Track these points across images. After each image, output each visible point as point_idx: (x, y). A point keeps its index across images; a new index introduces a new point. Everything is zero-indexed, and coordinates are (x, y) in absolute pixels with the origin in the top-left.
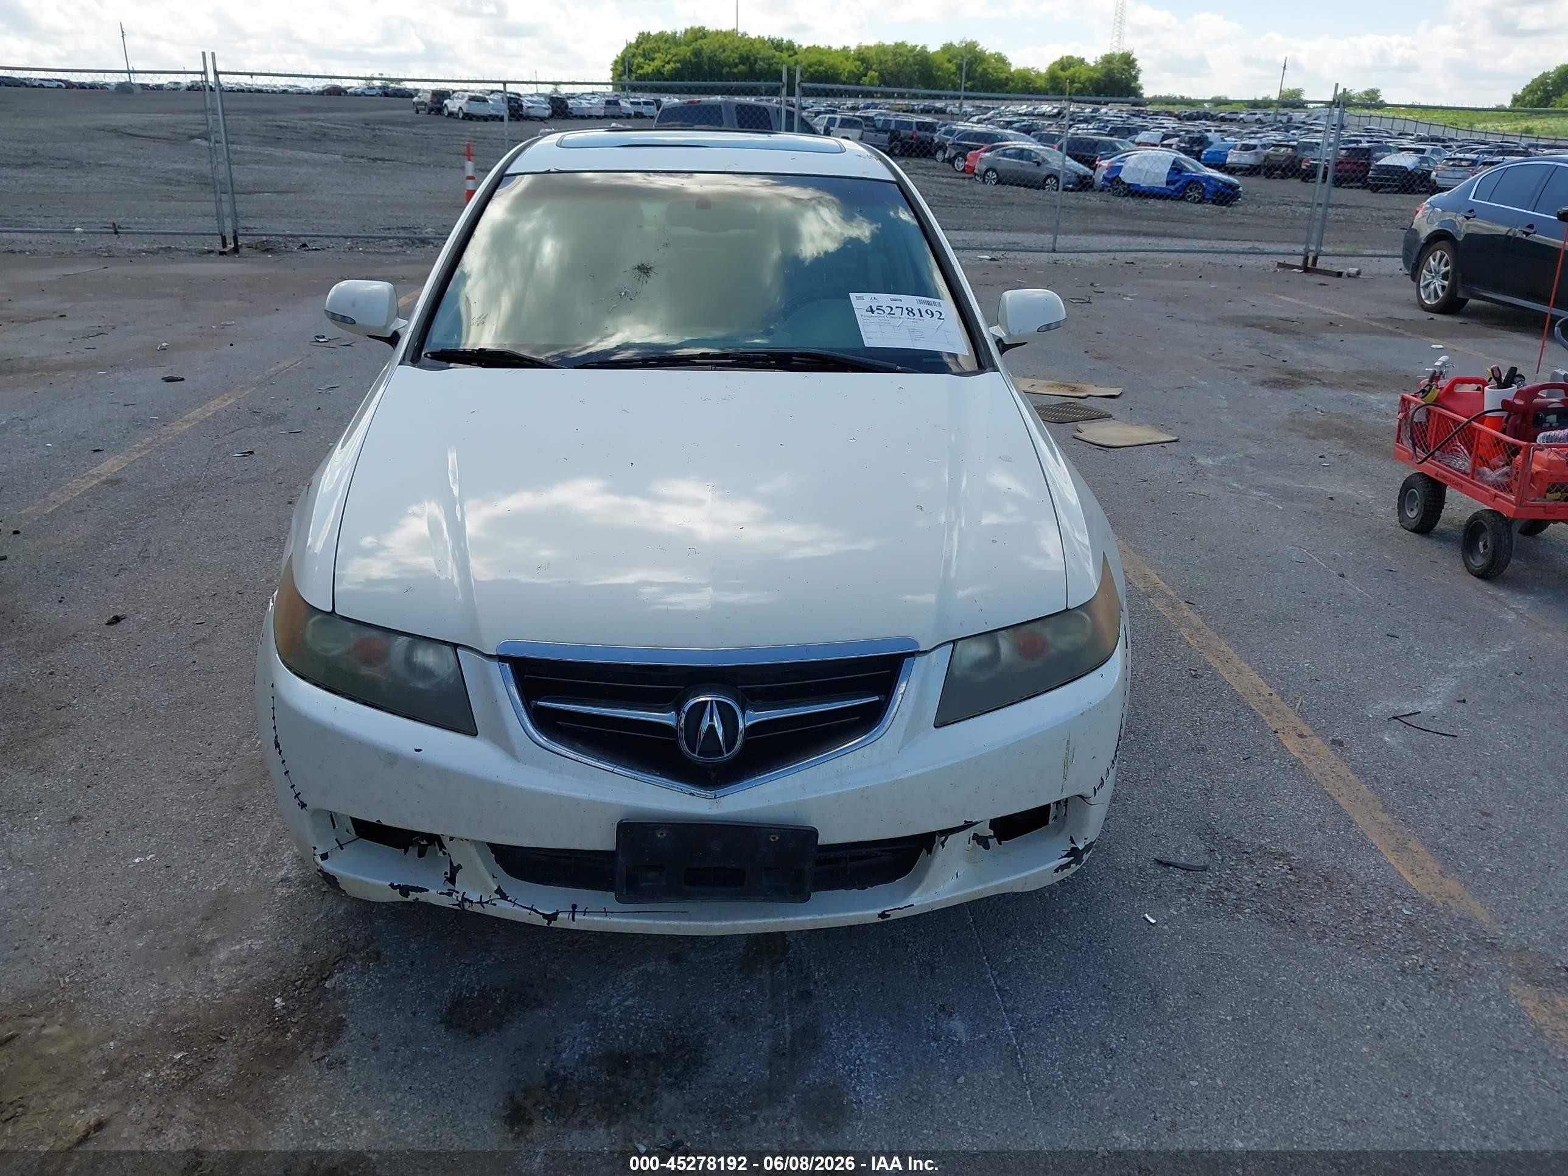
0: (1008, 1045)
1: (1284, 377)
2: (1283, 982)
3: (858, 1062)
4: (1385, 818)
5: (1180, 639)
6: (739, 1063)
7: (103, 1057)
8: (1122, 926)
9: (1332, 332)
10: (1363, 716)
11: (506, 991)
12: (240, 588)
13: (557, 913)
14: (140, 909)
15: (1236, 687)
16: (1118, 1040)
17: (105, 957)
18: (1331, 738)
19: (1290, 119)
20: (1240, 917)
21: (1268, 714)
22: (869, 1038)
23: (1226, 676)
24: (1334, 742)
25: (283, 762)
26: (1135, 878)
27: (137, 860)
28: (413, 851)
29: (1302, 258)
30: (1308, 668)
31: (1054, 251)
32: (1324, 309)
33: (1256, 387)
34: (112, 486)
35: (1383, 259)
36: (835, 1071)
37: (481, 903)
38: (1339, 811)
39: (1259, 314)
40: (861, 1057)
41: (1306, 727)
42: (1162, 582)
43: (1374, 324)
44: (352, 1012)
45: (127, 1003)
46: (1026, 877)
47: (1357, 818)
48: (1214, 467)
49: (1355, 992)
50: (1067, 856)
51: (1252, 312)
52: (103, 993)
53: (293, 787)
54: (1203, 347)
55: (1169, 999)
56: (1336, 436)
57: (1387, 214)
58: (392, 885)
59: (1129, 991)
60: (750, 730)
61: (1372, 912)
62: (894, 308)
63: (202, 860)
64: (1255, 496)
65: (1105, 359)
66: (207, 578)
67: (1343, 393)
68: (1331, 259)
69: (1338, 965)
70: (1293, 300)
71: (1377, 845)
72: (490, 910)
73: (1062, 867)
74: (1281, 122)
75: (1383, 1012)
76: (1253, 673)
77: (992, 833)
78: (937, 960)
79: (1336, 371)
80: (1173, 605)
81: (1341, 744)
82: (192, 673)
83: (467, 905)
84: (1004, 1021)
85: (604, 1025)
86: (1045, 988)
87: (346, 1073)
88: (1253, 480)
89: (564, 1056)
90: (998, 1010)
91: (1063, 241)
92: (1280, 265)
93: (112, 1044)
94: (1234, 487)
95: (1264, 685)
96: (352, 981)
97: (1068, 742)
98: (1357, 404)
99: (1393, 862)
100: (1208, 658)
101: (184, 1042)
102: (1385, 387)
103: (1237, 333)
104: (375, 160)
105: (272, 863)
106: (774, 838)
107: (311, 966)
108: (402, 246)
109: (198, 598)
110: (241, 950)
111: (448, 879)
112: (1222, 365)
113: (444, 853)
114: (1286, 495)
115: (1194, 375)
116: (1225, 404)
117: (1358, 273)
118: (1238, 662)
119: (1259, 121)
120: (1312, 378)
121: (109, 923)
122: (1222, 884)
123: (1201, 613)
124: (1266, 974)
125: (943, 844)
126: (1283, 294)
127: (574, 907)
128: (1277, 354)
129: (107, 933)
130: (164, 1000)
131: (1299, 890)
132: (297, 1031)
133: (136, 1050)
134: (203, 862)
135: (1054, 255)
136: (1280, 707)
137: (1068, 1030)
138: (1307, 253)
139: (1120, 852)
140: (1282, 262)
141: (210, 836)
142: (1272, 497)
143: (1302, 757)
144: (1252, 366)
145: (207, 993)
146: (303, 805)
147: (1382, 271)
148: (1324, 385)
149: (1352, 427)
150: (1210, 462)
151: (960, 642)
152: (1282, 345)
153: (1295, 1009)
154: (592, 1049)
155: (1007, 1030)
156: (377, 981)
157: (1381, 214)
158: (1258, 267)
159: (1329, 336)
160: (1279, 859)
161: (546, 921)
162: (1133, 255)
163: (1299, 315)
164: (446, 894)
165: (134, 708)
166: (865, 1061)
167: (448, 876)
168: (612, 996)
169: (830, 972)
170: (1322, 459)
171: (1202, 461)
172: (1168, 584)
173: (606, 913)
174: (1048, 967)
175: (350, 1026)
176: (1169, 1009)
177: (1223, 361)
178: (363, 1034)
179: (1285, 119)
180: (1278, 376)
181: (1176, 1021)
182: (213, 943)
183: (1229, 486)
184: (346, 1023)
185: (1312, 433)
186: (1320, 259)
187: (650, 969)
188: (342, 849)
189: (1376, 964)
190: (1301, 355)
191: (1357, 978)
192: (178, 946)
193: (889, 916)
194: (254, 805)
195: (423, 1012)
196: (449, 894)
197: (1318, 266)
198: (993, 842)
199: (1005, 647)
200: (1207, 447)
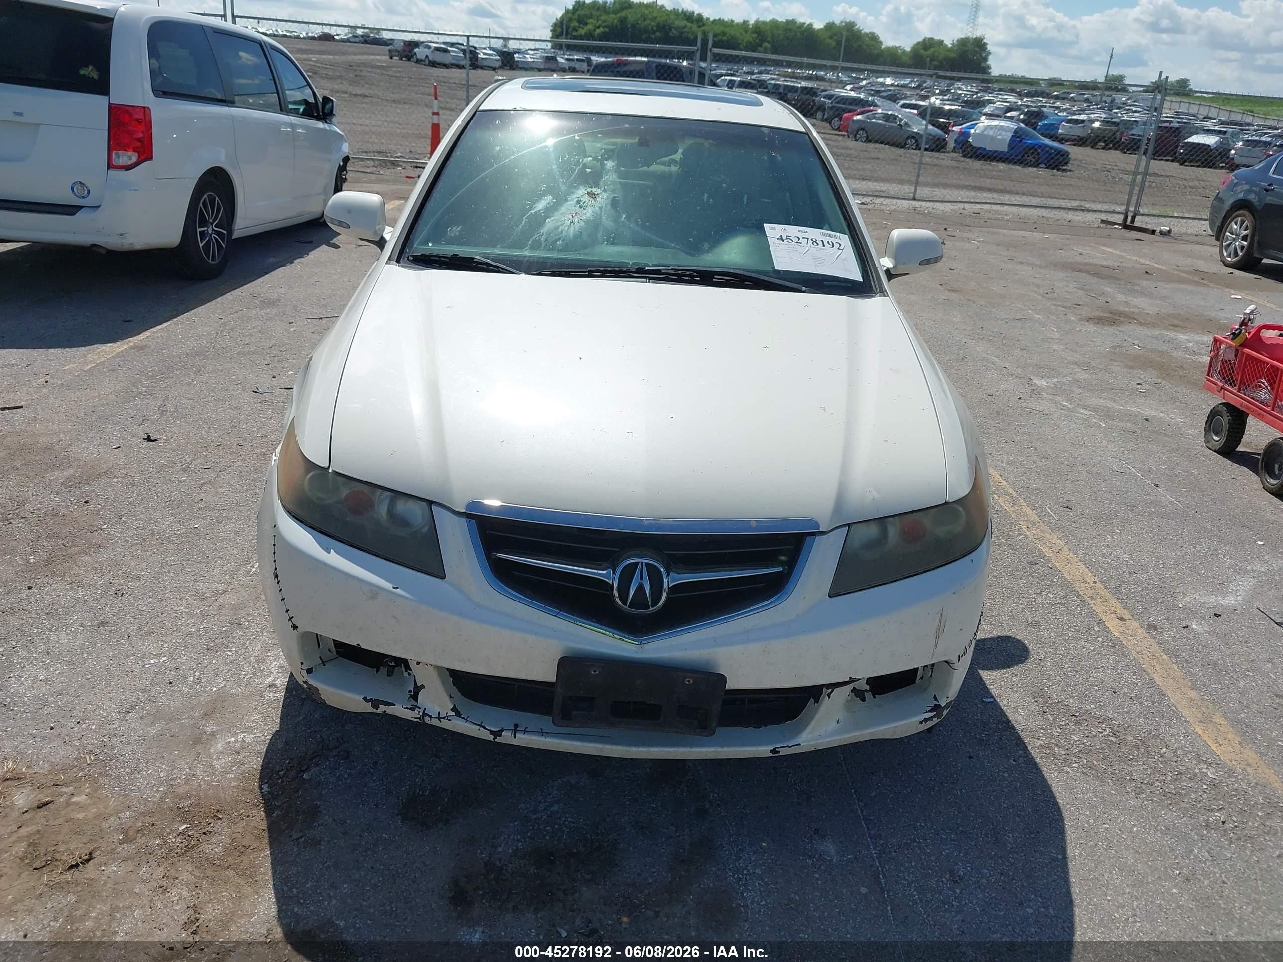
0: (872, 866)
1: (1106, 315)
2: (1106, 829)
3: (745, 872)
4: (1193, 694)
5: (1019, 530)
6: (646, 866)
7: (121, 824)
8: (969, 771)
9: (1147, 280)
10: (1174, 606)
11: (452, 792)
12: (241, 441)
13: (502, 731)
14: (154, 702)
15: (1066, 574)
16: (966, 868)
17: (124, 740)
18: (1146, 623)
19: (1113, 100)
20: (1069, 770)
21: (1092, 598)
22: (754, 853)
23: (1057, 565)
24: (1149, 626)
25: (281, 590)
26: (980, 731)
27: (152, 662)
28: (383, 670)
29: (1122, 217)
30: (1127, 562)
31: (914, 199)
32: (1141, 260)
33: (1083, 323)
34: (138, 351)
35: (1191, 221)
36: (726, 878)
37: (439, 718)
38: (1153, 684)
39: (1086, 261)
40: (748, 868)
41: (1125, 612)
42: (1004, 482)
43: (1183, 275)
44: (325, 801)
45: (141, 780)
46: (896, 727)
47: (1169, 693)
48: (1049, 387)
49: (1167, 841)
50: (930, 711)
51: (1079, 259)
52: (122, 770)
53: (287, 611)
54: (1038, 286)
55: (1009, 837)
56: (1151, 367)
57: (1191, 184)
58: (365, 698)
59: (974, 828)
60: (672, 590)
61: (1181, 774)
62: (801, 238)
63: (204, 665)
64: (1082, 413)
65: (958, 291)
66: (213, 431)
67: (1157, 332)
68: (1146, 219)
69: (1153, 818)
70: (1114, 252)
71: (1187, 716)
72: (445, 724)
73: (926, 720)
74: (1106, 102)
75: (1190, 860)
76: (1080, 563)
77: (868, 688)
78: (813, 790)
79: (1150, 313)
80: (1013, 501)
81: (1155, 628)
82: (200, 509)
83: (427, 719)
84: (869, 846)
85: (533, 826)
86: (903, 819)
87: (320, 851)
88: (1080, 400)
89: (500, 850)
90: (864, 836)
91: (923, 192)
92: (1103, 221)
93: (128, 814)
94: (1064, 406)
95: (1090, 574)
96: (326, 774)
97: (941, 616)
98: (1169, 341)
99: (1200, 732)
100: (1042, 548)
101: (186, 815)
102: (1192, 328)
103: (1067, 277)
104: (356, 95)
105: (262, 671)
106: (689, 681)
107: (292, 760)
108: (376, 167)
109: (206, 447)
110: (236, 742)
111: (412, 696)
112: (1054, 302)
113: (409, 674)
114: (1108, 415)
115: (1031, 309)
116: (1057, 335)
117: (1170, 231)
118: (1068, 553)
119: (1087, 100)
120: (1130, 317)
121: (128, 712)
122: (1053, 741)
123: (1037, 510)
124: (1092, 821)
125: (829, 695)
126: (1105, 245)
127: (516, 726)
128: (1101, 295)
129: (126, 720)
130: (172, 779)
131: (1119, 750)
132: (279, 813)
133: (148, 820)
134: (206, 667)
135: (914, 203)
136: (1103, 593)
137: (923, 857)
138: (1127, 213)
139: (968, 708)
140: (1104, 218)
141: (212, 645)
142: (1096, 416)
143: (1122, 637)
144: (1079, 305)
145: (208, 776)
146: (295, 627)
147: (1189, 231)
148: (1141, 324)
149: (1164, 361)
150: (1045, 383)
151: (854, 526)
152: (1105, 289)
153: (1116, 852)
154: (522, 846)
155: (871, 854)
156: (346, 776)
157: (1186, 183)
158: (1084, 222)
159: (1144, 283)
160: (1103, 723)
161: (493, 737)
162: (979, 206)
163: (1119, 264)
164: (410, 709)
165: (153, 534)
166: (751, 871)
167: (412, 693)
168: (540, 802)
169: (723, 795)
170: (1139, 387)
171: (1037, 382)
172: (1009, 484)
173: (542, 733)
174: (906, 802)
175: (324, 812)
176: (1008, 845)
177: (1055, 299)
178: (334, 820)
179: (1109, 99)
180: (1102, 314)
181: (1015, 855)
182: (213, 734)
183: (1061, 404)
184: (320, 809)
185: (1130, 364)
186: (1137, 218)
187: (573, 781)
188: (324, 665)
189: (1185, 818)
190: (1120, 297)
191: (1169, 829)
192: (184, 735)
193: (779, 752)
194: (248, 621)
195: (384, 804)
196: (413, 709)
197: (1135, 224)
198: (868, 695)
199: (893, 532)
200: (1042, 370)
